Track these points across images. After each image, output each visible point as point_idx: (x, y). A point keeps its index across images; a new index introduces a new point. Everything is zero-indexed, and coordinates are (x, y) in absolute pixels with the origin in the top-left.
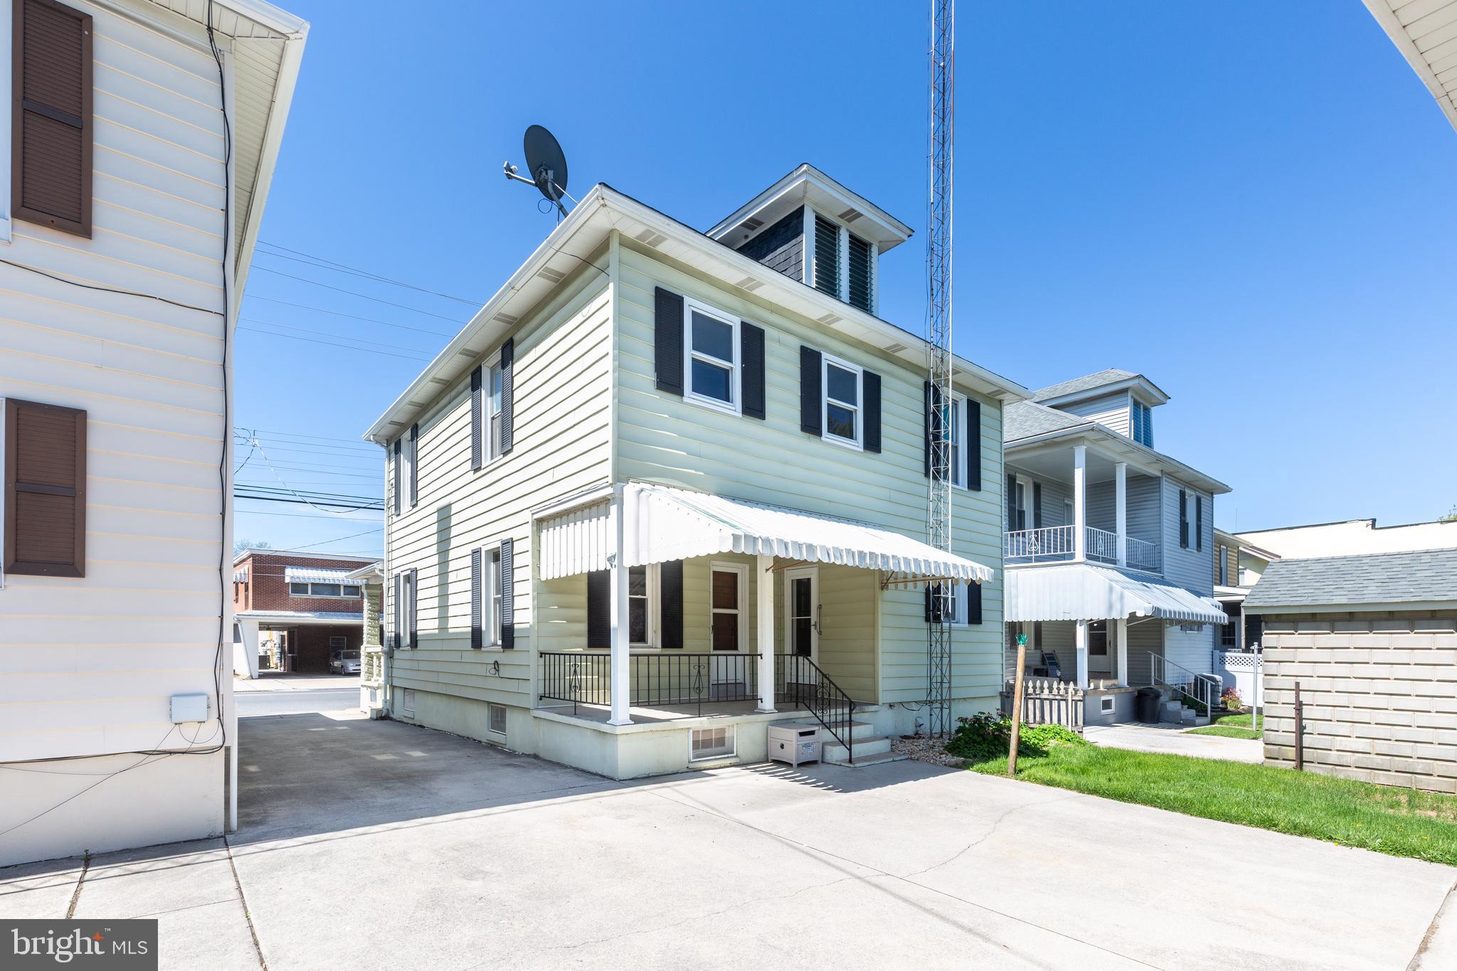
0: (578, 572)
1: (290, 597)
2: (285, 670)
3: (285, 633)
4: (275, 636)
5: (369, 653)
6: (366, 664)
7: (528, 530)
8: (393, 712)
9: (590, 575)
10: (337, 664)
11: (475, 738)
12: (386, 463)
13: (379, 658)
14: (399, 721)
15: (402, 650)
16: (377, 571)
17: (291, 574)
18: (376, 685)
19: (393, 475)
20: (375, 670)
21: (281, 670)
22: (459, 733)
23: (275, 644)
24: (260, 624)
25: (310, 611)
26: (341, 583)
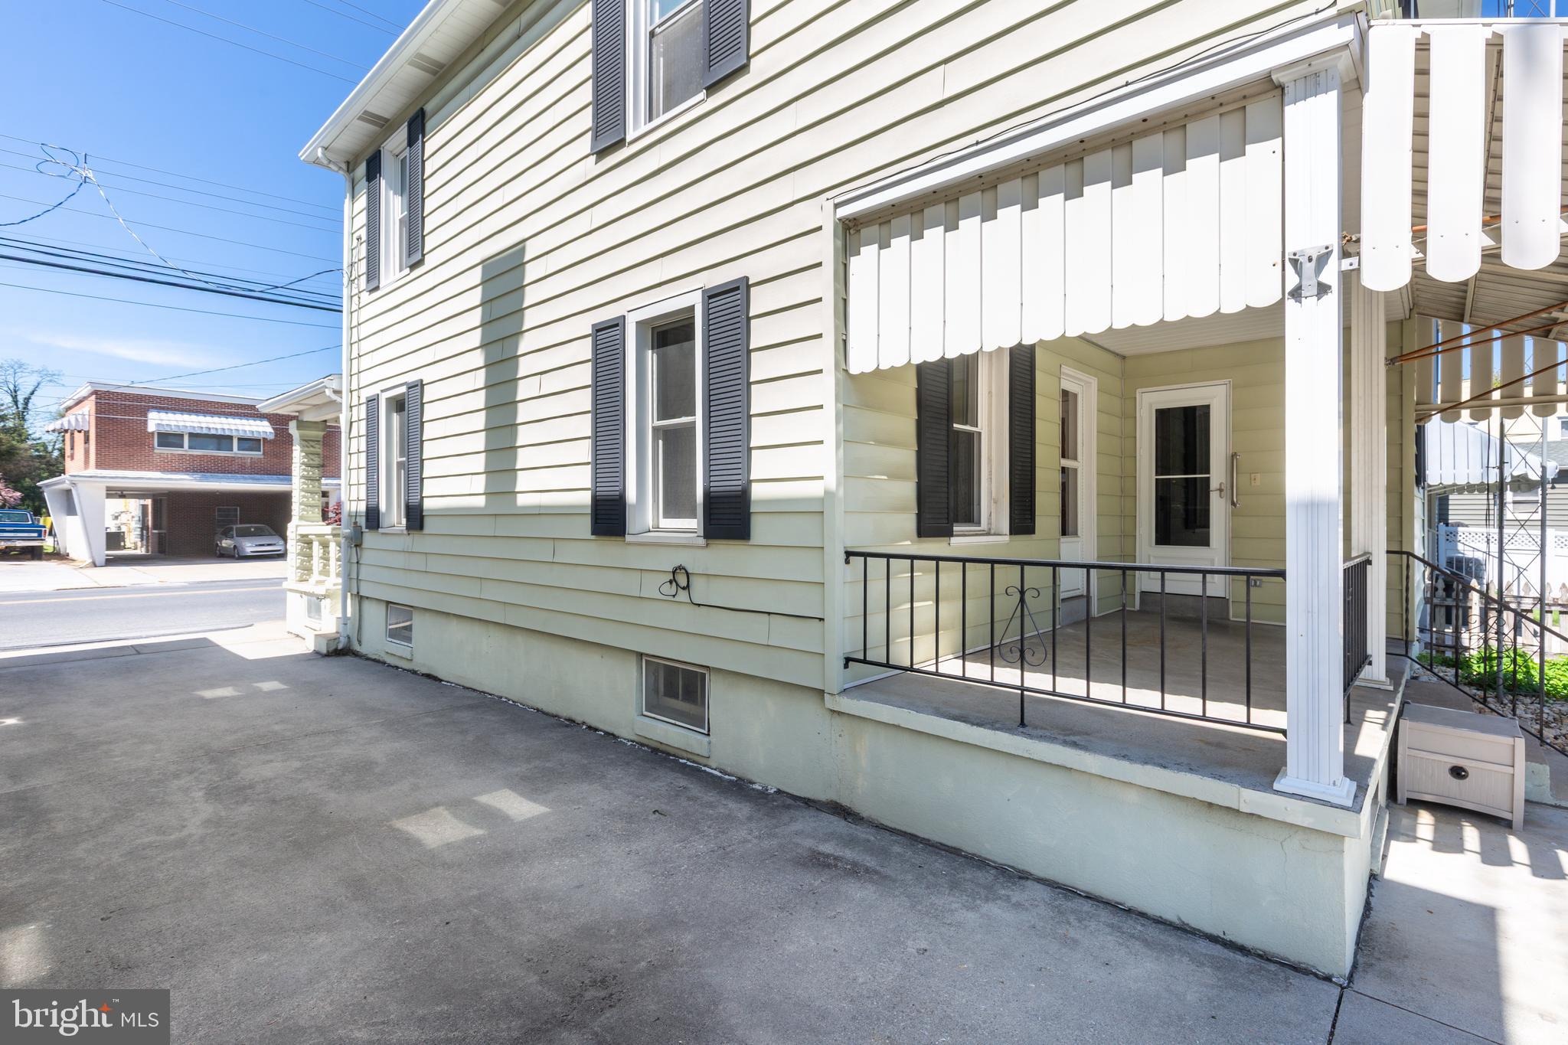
0: (900, 362)
1: (156, 451)
2: (147, 551)
3: (149, 502)
4: (134, 506)
5: (303, 536)
6: (299, 554)
7: (824, 247)
8: (360, 642)
9: (923, 371)
10: (226, 543)
11: (594, 724)
12: (347, 201)
13: (325, 546)
14: (375, 660)
15: (383, 534)
16: (328, 392)
17: (156, 421)
18: (320, 590)
19: (362, 219)
20: (317, 564)
21: (141, 551)
22: (540, 706)
23: (133, 517)
24: (108, 489)
25: (186, 471)
26: (234, 434)
